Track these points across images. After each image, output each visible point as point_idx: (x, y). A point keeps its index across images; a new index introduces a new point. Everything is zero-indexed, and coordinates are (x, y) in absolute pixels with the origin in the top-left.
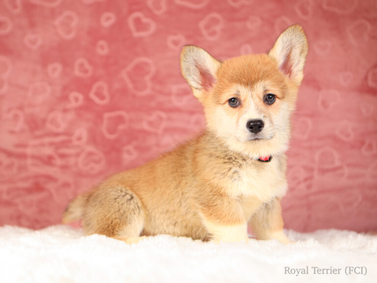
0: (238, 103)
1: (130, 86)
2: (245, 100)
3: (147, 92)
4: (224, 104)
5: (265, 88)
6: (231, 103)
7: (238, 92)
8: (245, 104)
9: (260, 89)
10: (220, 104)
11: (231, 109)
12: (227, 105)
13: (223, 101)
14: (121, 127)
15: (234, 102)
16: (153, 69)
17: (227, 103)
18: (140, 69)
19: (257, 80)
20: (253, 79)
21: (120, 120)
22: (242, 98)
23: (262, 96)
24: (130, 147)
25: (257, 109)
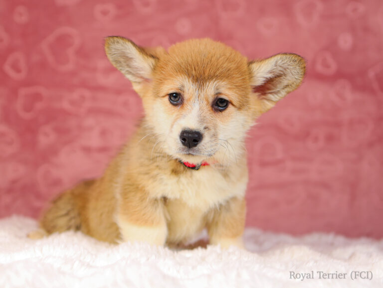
0: (180, 100)
1: (50, 59)
2: (189, 100)
3: (70, 67)
4: (164, 97)
5: (217, 89)
6: (172, 98)
7: (183, 86)
8: (188, 106)
9: (210, 90)
10: (159, 96)
11: (170, 106)
12: (167, 99)
13: (163, 94)
14: (39, 106)
15: (176, 98)
16: (77, 42)
17: (167, 98)
18: (63, 42)
19: (211, 77)
20: (206, 74)
21: (37, 97)
22: (186, 96)
23: (211, 100)
24: (47, 129)
25: (200, 116)
